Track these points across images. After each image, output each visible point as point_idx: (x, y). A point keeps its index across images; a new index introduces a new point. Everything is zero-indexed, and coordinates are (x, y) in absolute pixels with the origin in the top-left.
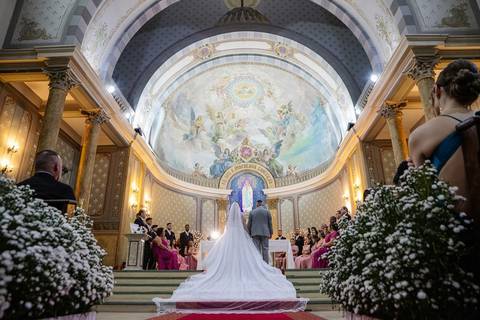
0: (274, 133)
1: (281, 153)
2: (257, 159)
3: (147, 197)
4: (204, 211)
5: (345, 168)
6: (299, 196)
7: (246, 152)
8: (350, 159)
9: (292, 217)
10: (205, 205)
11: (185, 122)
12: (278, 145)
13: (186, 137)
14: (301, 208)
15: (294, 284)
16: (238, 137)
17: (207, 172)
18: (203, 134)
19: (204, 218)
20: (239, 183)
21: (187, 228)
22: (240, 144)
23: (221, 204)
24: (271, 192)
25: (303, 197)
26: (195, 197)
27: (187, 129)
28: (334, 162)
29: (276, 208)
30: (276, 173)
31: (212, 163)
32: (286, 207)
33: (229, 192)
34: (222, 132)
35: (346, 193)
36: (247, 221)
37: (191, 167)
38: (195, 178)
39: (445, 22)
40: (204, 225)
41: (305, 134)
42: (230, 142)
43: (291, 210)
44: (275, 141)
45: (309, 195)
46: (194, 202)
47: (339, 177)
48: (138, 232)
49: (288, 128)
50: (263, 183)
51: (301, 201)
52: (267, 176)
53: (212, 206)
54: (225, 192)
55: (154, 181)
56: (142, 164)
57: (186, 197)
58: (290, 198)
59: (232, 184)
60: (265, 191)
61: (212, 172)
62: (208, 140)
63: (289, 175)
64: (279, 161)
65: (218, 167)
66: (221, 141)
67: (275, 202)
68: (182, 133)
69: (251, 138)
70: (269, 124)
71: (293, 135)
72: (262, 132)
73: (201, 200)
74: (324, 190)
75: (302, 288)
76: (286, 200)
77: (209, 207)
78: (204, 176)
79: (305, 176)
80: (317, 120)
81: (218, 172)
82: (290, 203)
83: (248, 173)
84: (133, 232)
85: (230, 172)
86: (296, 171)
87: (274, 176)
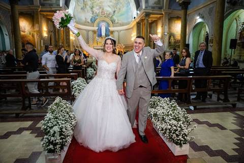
0: (113, 7)
1: (115, 15)
6: (121, 30)
7: (103, 13)
8: (134, 26)
10: (89, 33)
11: (81, 3)
12: (114, 12)
13: (82, 8)
14: (121, 35)
16: (100, 8)
17: (89, 21)
18: (88, 7)
22: (101, 10)
23: (94, 32)
24: (111, 29)
26: (86, 30)
27: (82, 5)
28: (131, 23)
30: (113, 22)
31: (91, 18)
32: (116, 34)
33: (97, 28)
34: (94, 6)
37: (84, 19)
38: (85, 23)
39: (155, 3)
41: (124, 9)
42: (97, 9)
44: (114, 10)
46: (86, 32)
49: (118, 6)
51: (121, 33)
52: (110, 23)
57: (83, 31)
58: (117, 31)
59: (98, 25)
60: (109, 28)
61: (91, 21)
62: (89, 9)
63: (117, 23)
64: (114, 17)
65: (93, 19)
66: (94, 9)
67: (112, 32)
68: (80, 7)
69: (105, 8)
70: (111, 4)
71: (120, 9)
72: (109, 6)
73: (88, 31)
74: (128, 30)
76: (116, 32)
77: (91, 34)
78: (89, 23)
79: (122, 25)
80: (128, 6)
81: (93, 21)
83: (103, 21)
85: (97, 21)
86: (120, 22)
87: (113, 23)
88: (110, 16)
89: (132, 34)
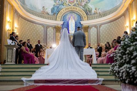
2: (78, 4)
3: (16, 25)
4: (48, 33)
5: (127, 9)
6: (101, 25)
8: (131, 4)
9: (96, 37)
10: (48, 29)
14: (101, 32)
15: (96, 71)
17: (49, 11)
19: (48, 37)
20: (67, 18)
21: (39, 42)
23: (57, 29)
24: (85, 23)
25: (103, 26)
28: (122, 6)
29: (87, 31)
30: (88, 12)
31: (52, 7)
33: (62, 23)
35: (127, 24)
36: (72, 38)
37: (40, 8)
38: (43, 14)
40: (48, 41)
43: (96, 33)
45: (106, 25)
46: (42, 28)
47: (124, 15)
48: (12, 44)
50: (80, 18)
51: (101, 28)
52: (83, 14)
53: (52, 30)
54: (59, 23)
55: (19, 16)
56: (12, 6)
57: (38, 25)
58: (95, 26)
59: (64, 18)
60: (82, 22)
64: (90, 6)
65: (55, 8)
67: (87, 28)
73: (46, 27)
74: (115, 22)
75: (100, 73)
76: (93, 27)
77: (51, 31)
79: (105, 14)
81: (55, 12)
82: (95, 29)
83: (72, 12)
84: (9, 44)
85: (62, 12)
86: (100, 11)
87: (87, 14)
88: (83, 4)
89: (124, 23)
